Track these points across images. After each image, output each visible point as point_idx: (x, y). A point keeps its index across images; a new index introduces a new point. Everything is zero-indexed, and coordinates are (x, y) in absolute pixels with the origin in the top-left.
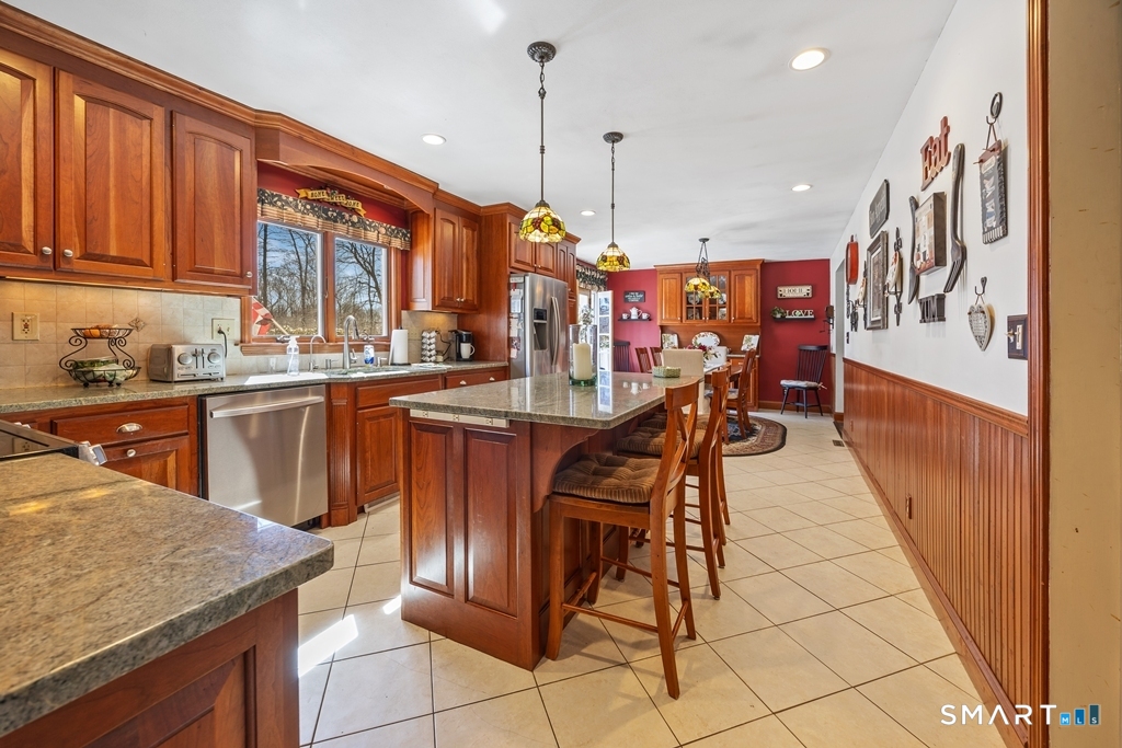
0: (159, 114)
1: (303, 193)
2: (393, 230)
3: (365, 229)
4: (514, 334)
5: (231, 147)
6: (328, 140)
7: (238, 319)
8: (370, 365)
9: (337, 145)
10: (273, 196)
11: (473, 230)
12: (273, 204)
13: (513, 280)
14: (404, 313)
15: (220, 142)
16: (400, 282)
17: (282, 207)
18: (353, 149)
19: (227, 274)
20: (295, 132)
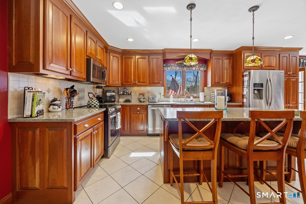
0: (147, 57)
1: (176, 63)
2: (201, 66)
3: (192, 67)
4: (245, 93)
5: (158, 58)
6: (176, 50)
7: (163, 91)
8: (191, 102)
9: (178, 50)
10: (169, 65)
11: (230, 59)
12: (169, 67)
13: (244, 74)
14: (205, 88)
15: (156, 58)
16: (204, 79)
17: (171, 67)
18: (182, 50)
19: (157, 83)
20: (169, 51)
